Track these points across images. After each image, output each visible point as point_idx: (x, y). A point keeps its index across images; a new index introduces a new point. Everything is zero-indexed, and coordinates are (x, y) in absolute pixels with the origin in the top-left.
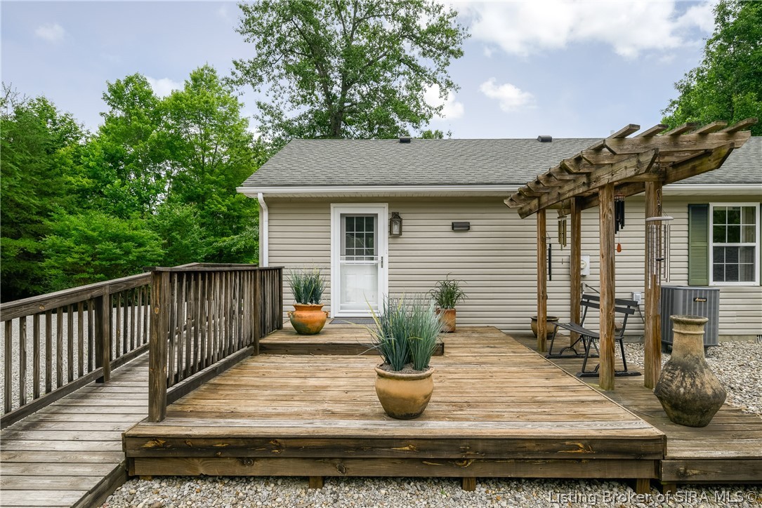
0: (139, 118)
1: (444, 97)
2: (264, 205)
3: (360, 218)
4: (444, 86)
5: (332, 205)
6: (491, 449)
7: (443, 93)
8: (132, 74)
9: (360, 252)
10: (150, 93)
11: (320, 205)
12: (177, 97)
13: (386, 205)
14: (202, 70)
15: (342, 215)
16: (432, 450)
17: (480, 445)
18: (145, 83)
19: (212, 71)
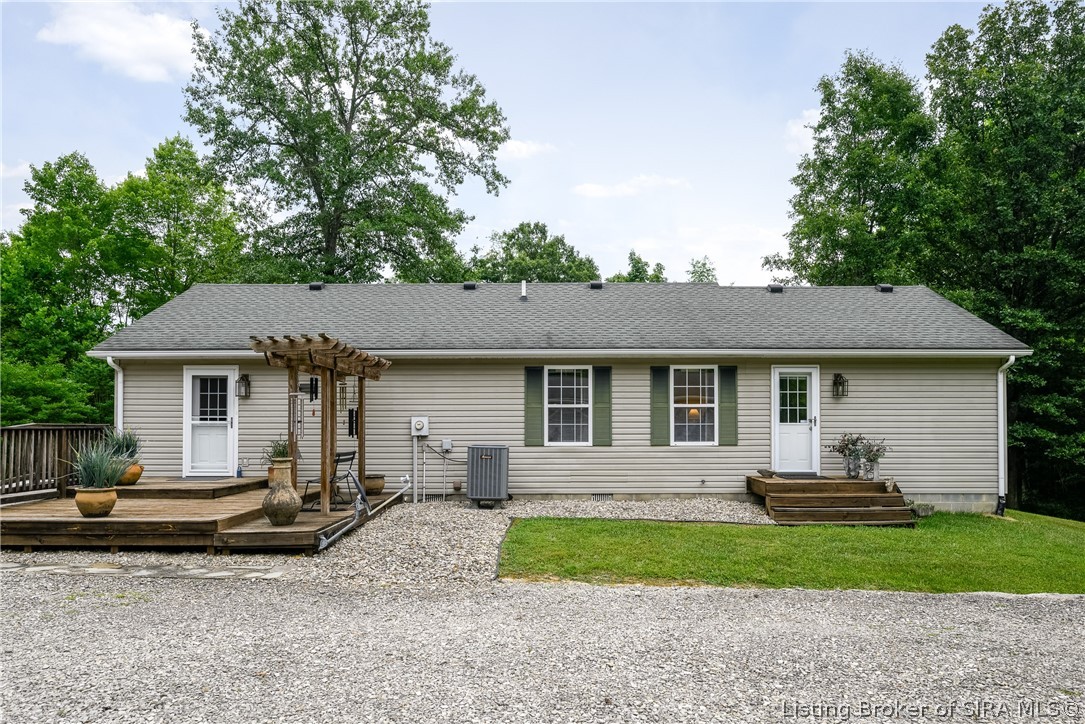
0: (74, 218)
1: (493, 192)
2: (115, 367)
3: (214, 380)
4: (490, 177)
5: (185, 367)
6: (122, 528)
7: (490, 187)
8: (68, 153)
9: (213, 413)
10: (92, 182)
11: (173, 367)
12: (132, 186)
13: (237, 367)
14: (172, 143)
15: (194, 377)
16: (90, 530)
17: (116, 526)
18: (86, 166)
19: (186, 144)
